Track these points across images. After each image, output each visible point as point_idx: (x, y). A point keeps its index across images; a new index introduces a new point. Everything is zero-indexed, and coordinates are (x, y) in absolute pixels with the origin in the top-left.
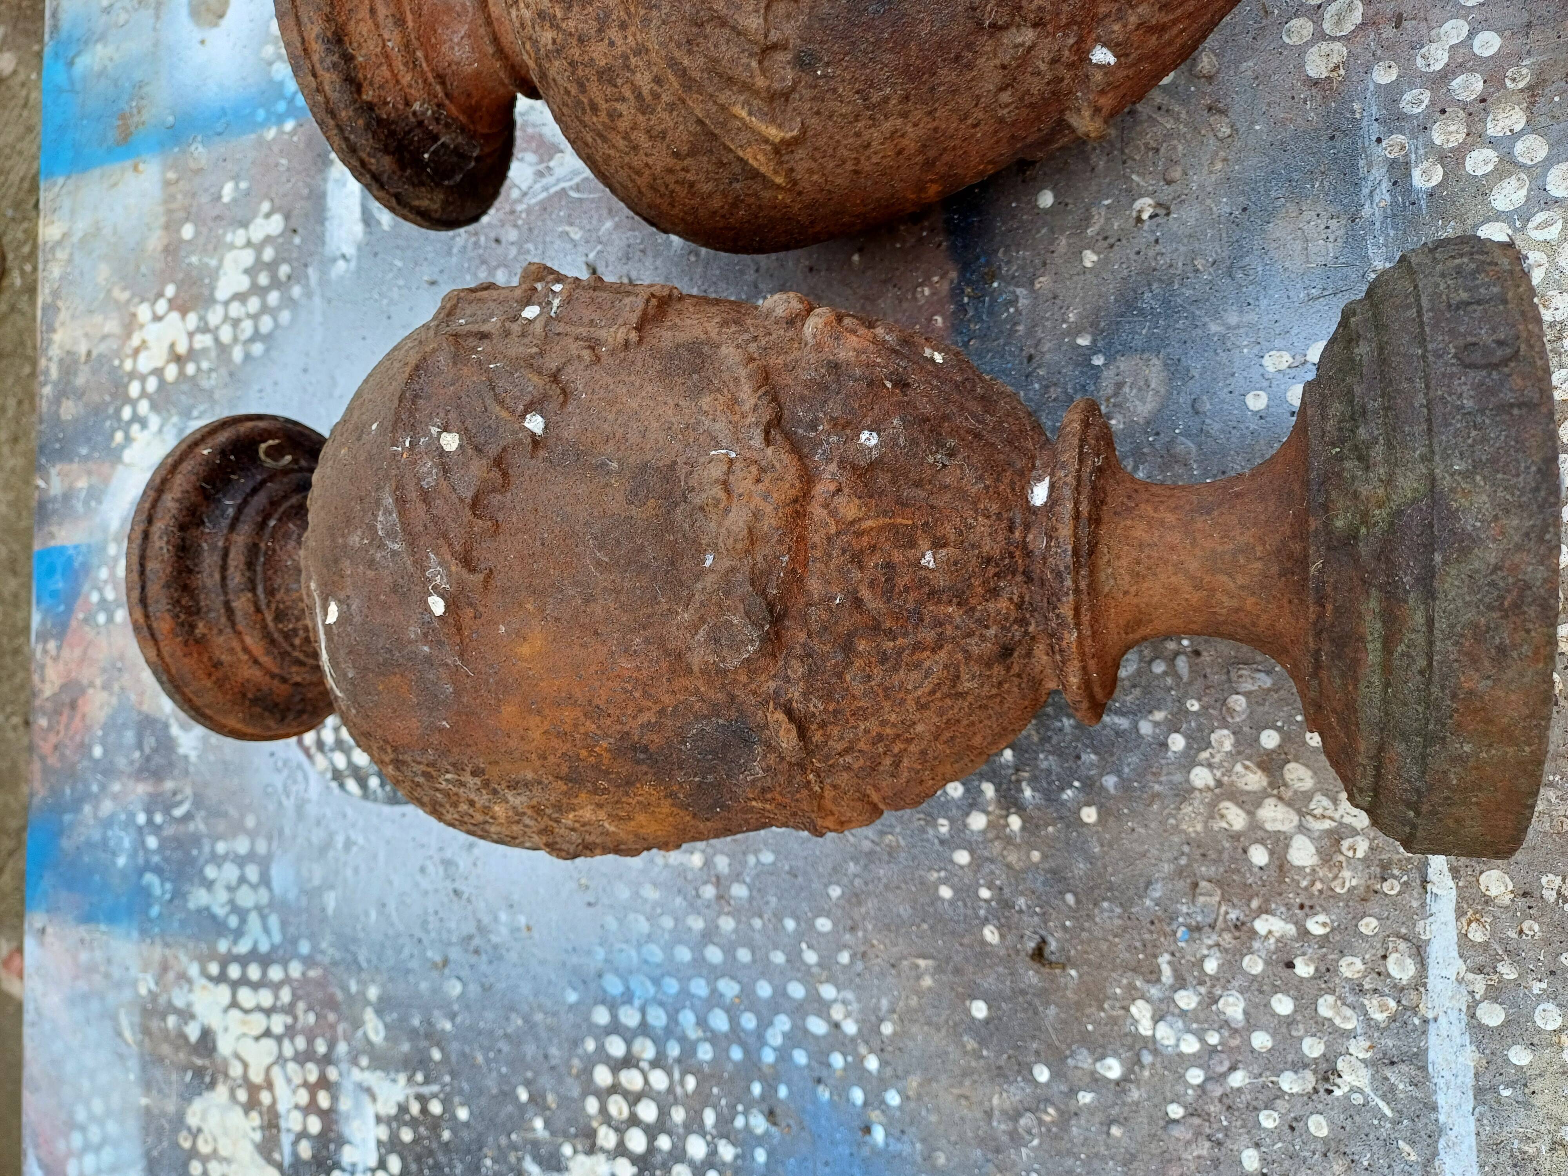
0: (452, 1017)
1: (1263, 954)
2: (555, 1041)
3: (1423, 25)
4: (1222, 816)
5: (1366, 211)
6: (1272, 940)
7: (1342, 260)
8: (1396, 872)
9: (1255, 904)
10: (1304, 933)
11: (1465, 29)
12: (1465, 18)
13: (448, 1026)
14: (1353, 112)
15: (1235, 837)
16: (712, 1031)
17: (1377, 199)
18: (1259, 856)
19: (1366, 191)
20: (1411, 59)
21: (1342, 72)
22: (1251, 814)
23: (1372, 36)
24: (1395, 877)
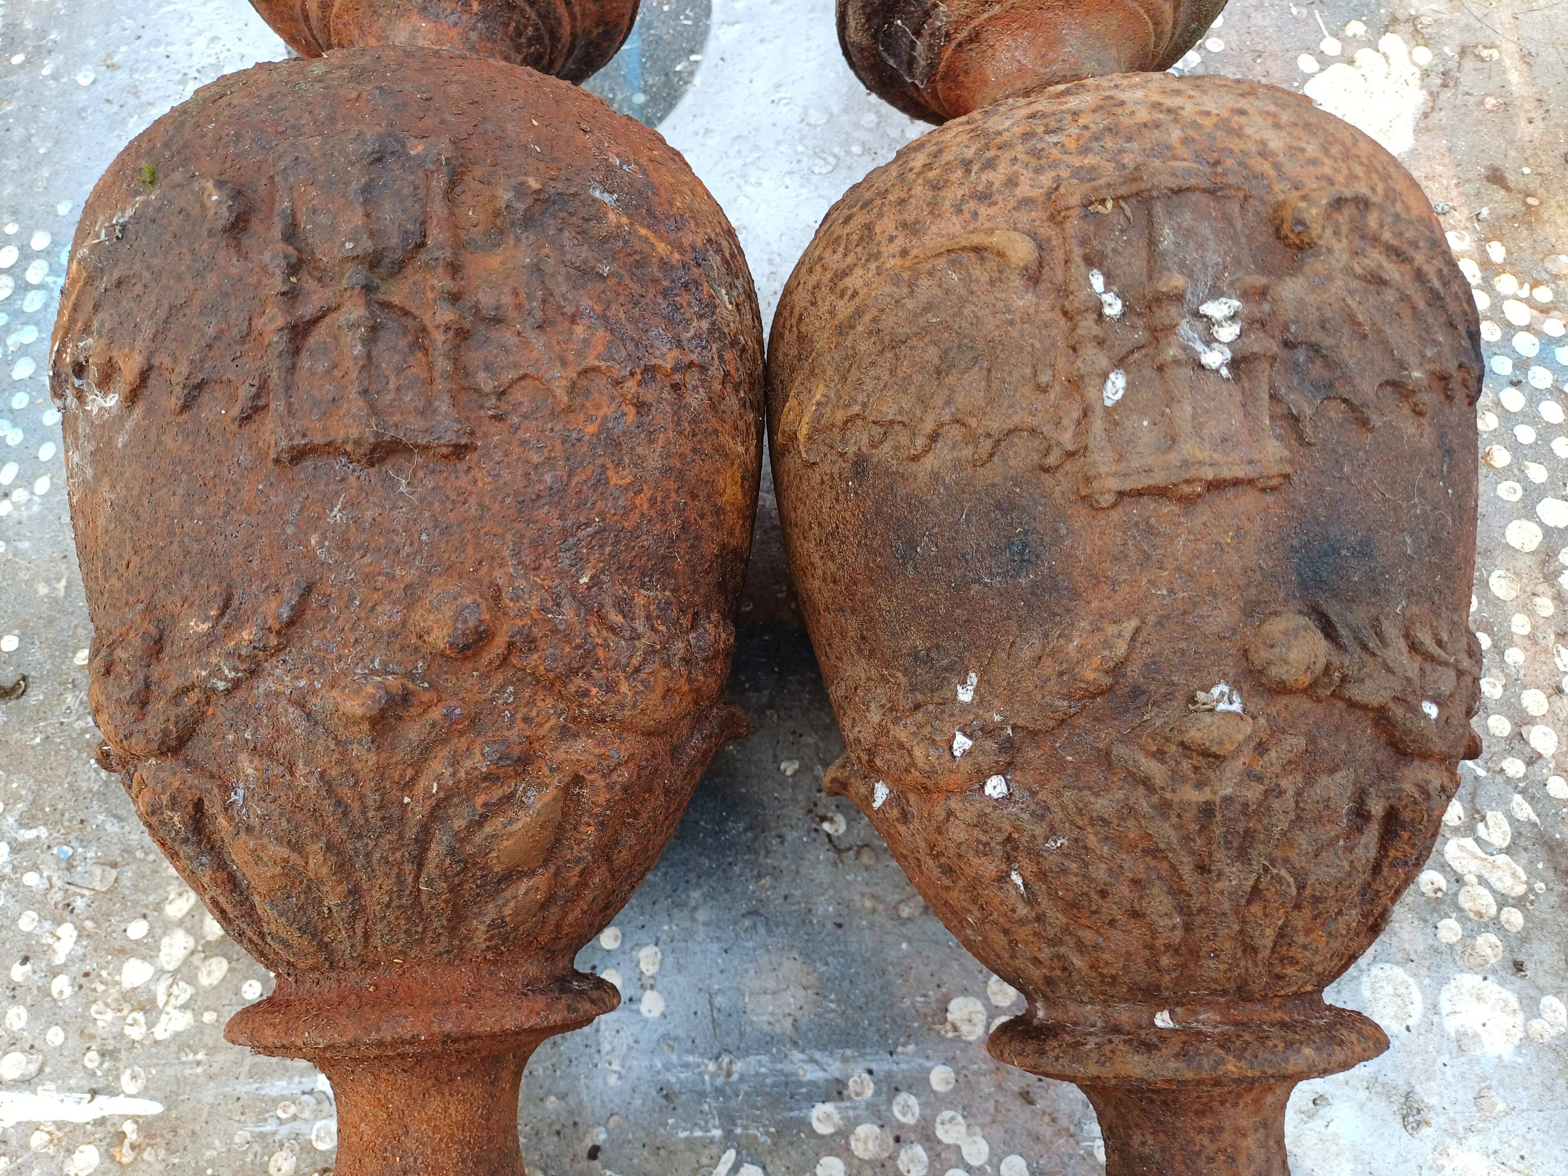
0: (55, 77)
1: (38, 931)
2: (19, 191)
3: (988, 1119)
4: (180, 895)
5: (797, 1056)
6: (50, 941)
7: (749, 1029)
8: (106, 1065)
9: (89, 924)
10: (54, 972)
11: (975, 1162)
12: (990, 1162)
13: (46, 71)
14: (904, 1045)
15: (158, 907)
16: (13, 362)
17: (807, 1067)
18: (137, 929)
19: (818, 1055)
20: (952, 1106)
21: (950, 1035)
22: (181, 923)
23: (984, 1067)
24: (101, 1064)
